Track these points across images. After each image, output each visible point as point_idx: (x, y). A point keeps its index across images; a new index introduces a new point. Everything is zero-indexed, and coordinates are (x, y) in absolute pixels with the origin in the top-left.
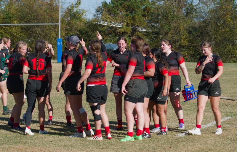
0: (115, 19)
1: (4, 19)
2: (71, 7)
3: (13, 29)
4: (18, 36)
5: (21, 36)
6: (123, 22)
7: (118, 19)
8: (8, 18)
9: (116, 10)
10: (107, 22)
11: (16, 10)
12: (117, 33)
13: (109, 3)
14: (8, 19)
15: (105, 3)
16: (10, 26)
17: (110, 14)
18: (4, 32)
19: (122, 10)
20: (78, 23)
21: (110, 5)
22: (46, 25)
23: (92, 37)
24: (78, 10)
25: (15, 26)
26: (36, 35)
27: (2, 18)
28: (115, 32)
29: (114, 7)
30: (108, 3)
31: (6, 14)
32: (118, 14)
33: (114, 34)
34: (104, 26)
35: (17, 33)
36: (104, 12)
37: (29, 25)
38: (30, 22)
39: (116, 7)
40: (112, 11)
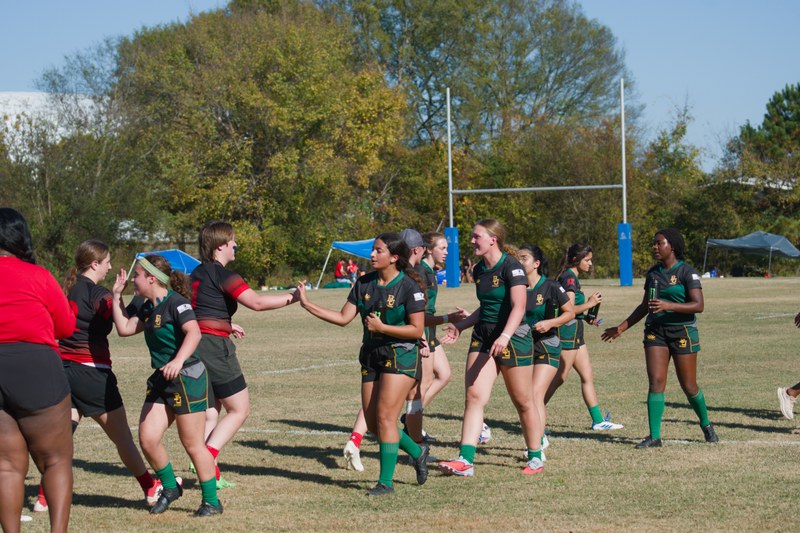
0: (776, 169)
1: (489, 176)
2: (663, 141)
3: (513, 202)
4: (526, 219)
5: (533, 220)
6: (795, 177)
7: (783, 169)
8: (500, 173)
9: (776, 146)
10: (752, 177)
11: (520, 152)
12: (782, 204)
13: (759, 128)
14: (499, 178)
15: (749, 128)
16: (505, 195)
17: (762, 157)
18: (489, 210)
19: (793, 144)
20: (680, 182)
21: (759, 134)
22: (596, 189)
23: (716, 219)
24: (680, 149)
25: (517, 195)
26: (573, 215)
27: (482, 175)
28: (774, 204)
29: (770, 138)
30: (755, 126)
31: (494, 165)
32: (782, 155)
33: (772, 208)
34: (747, 188)
35: (524, 212)
36: (745, 152)
37: (553, 191)
38: (556, 183)
39: (777, 137)
40: (766, 149)
